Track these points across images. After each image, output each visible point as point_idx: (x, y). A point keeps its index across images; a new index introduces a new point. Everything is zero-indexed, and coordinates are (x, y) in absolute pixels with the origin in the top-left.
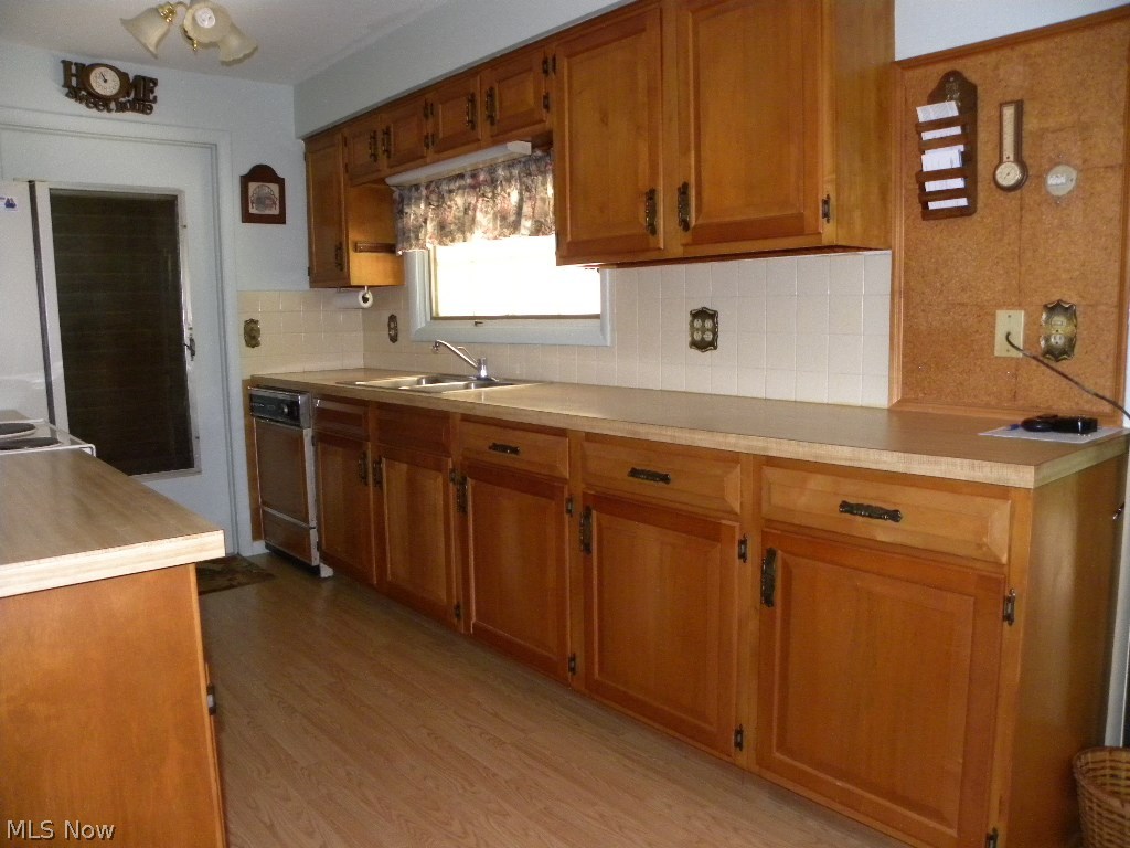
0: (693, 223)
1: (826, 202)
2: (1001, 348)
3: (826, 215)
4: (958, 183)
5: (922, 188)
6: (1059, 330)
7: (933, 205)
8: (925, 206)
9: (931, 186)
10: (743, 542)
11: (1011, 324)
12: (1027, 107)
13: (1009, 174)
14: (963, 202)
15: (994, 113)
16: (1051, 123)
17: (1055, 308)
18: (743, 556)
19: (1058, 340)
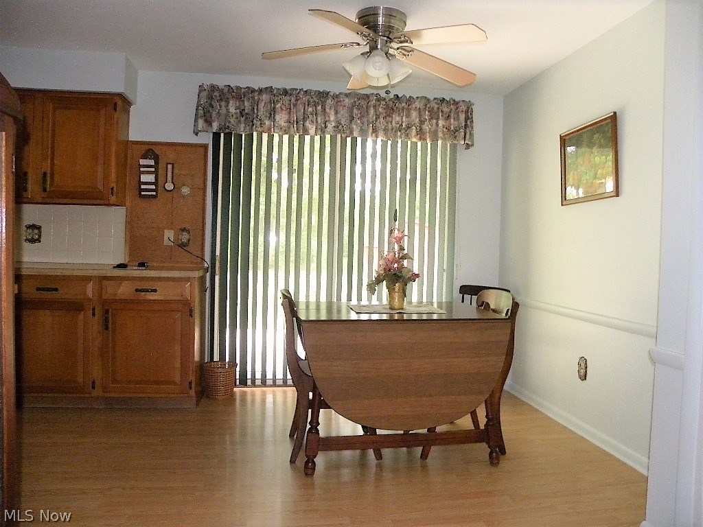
0: (48, 189)
1: (112, 189)
2: (166, 242)
3: (112, 193)
4: (153, 187)
5: (140, 187)
6: (185, 237)
7: (143, 193)
8: (140, 193)
9: (143, 187)
10: (94, 309)
11: (169, 234)
12: (175, 166)
13: (169, 186)
14: (154, 193)
15: (165, 166)
16: (182, 172)
17: (184, 230)
18: (94, 314)
19: (185, 240)
